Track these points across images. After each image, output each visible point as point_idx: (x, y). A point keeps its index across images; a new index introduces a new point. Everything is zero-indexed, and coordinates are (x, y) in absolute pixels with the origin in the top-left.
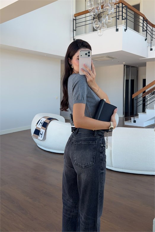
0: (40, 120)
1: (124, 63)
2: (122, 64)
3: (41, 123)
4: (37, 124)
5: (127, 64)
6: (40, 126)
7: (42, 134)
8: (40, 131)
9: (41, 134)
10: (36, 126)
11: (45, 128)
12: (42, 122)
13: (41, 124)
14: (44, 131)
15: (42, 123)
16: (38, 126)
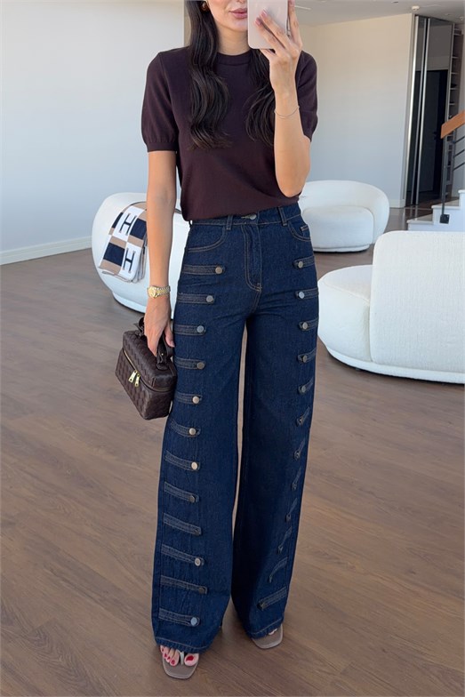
0: (121, 214)
1: (416, 7)
2: (409, 10)
3: (125, 223)
4: (114, 226)
5: (424, 12)
6: (122, 235)
7: (131, 261)
8: (124, 250)
9: (127, 259)
10: (111, 233)
11: (142, 241)
12: (129, 221)
13: (126, 227)
14: (138, 250)
15: (130, 225)
16: (116, 232)
